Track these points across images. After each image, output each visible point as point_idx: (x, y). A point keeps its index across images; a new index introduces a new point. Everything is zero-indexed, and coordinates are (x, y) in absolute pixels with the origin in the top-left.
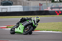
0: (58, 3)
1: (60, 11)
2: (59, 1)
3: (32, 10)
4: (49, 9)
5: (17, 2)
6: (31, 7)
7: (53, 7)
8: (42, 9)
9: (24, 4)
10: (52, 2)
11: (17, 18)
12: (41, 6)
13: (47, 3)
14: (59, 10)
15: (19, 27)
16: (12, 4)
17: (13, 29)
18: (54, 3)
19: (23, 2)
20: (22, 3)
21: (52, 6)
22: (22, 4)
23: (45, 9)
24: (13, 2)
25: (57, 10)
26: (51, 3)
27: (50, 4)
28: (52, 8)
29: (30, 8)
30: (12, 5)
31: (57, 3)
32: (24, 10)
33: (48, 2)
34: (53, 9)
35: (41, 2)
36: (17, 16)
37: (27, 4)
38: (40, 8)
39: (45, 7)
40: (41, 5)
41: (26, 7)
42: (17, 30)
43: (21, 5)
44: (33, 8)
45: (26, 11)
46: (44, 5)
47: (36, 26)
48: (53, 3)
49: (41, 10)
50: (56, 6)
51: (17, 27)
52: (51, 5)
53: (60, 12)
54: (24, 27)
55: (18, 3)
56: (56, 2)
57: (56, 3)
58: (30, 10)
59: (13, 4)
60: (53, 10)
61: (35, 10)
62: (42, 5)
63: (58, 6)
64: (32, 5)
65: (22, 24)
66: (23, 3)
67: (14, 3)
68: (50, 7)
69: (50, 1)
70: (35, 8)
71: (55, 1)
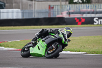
0: (80, 5)
1: (83, 18)
2: (81, 2)
3: (36, 16)
4: (65, 15)
5: (12, 3)
6: (35, 12)
7: (71, 11)
8: (53, 14)
9: (24, 6)
10: (69, 3)
11: (12, 29)
12: (51, 10)
13: (61, 5)
14: (81, 17)
15: (38, 45)
16: (3, 6)
17: (26, 49)
18: (73, 5)
19: (22, 3)
20: (20, 4)
21: (70, 9)
22: (21, 7)
23: (58, 14)
24: (5, 2)
25: (78, 17)
26: (69, 5)
27: (66, 6)
28: (69, 14)
29: (33, 13)
30: (3, 8)
31: (78, 5)
32: (23, 16)
33: (63, 3)
34: (71, 15)
35: (52, 4)
36: (12, 27)
37: (29, 6)
38: (50, 14)
39: (58, 11)
40: (51, 8)
41: (27, 11)
42: (33, 50)
43: (19, 8)
44: (39, 12)
45: (28, 18)
46: (57, 8)
47: (66, 43)
48: (71, 5)
49: (52, 16)
50: (75, 10)
51: (34, 45)
52: (68, 8)
53: (83, 20)
54: (46, 45)
55: (14, 4)
56: (76, 3)
57: (76, 5)
58: (33, 17)
59: (5, 6)
60: (71, 17)
61: (42, 16)
62: (53, 8)
63: (79, 9)
64: (36, 9)
65: (43, 41)
66: (22, 5)
67: (6, 4)
68: (66, 12)
69: (67, 1)
70: (41, 12)
71: (74, 1)
